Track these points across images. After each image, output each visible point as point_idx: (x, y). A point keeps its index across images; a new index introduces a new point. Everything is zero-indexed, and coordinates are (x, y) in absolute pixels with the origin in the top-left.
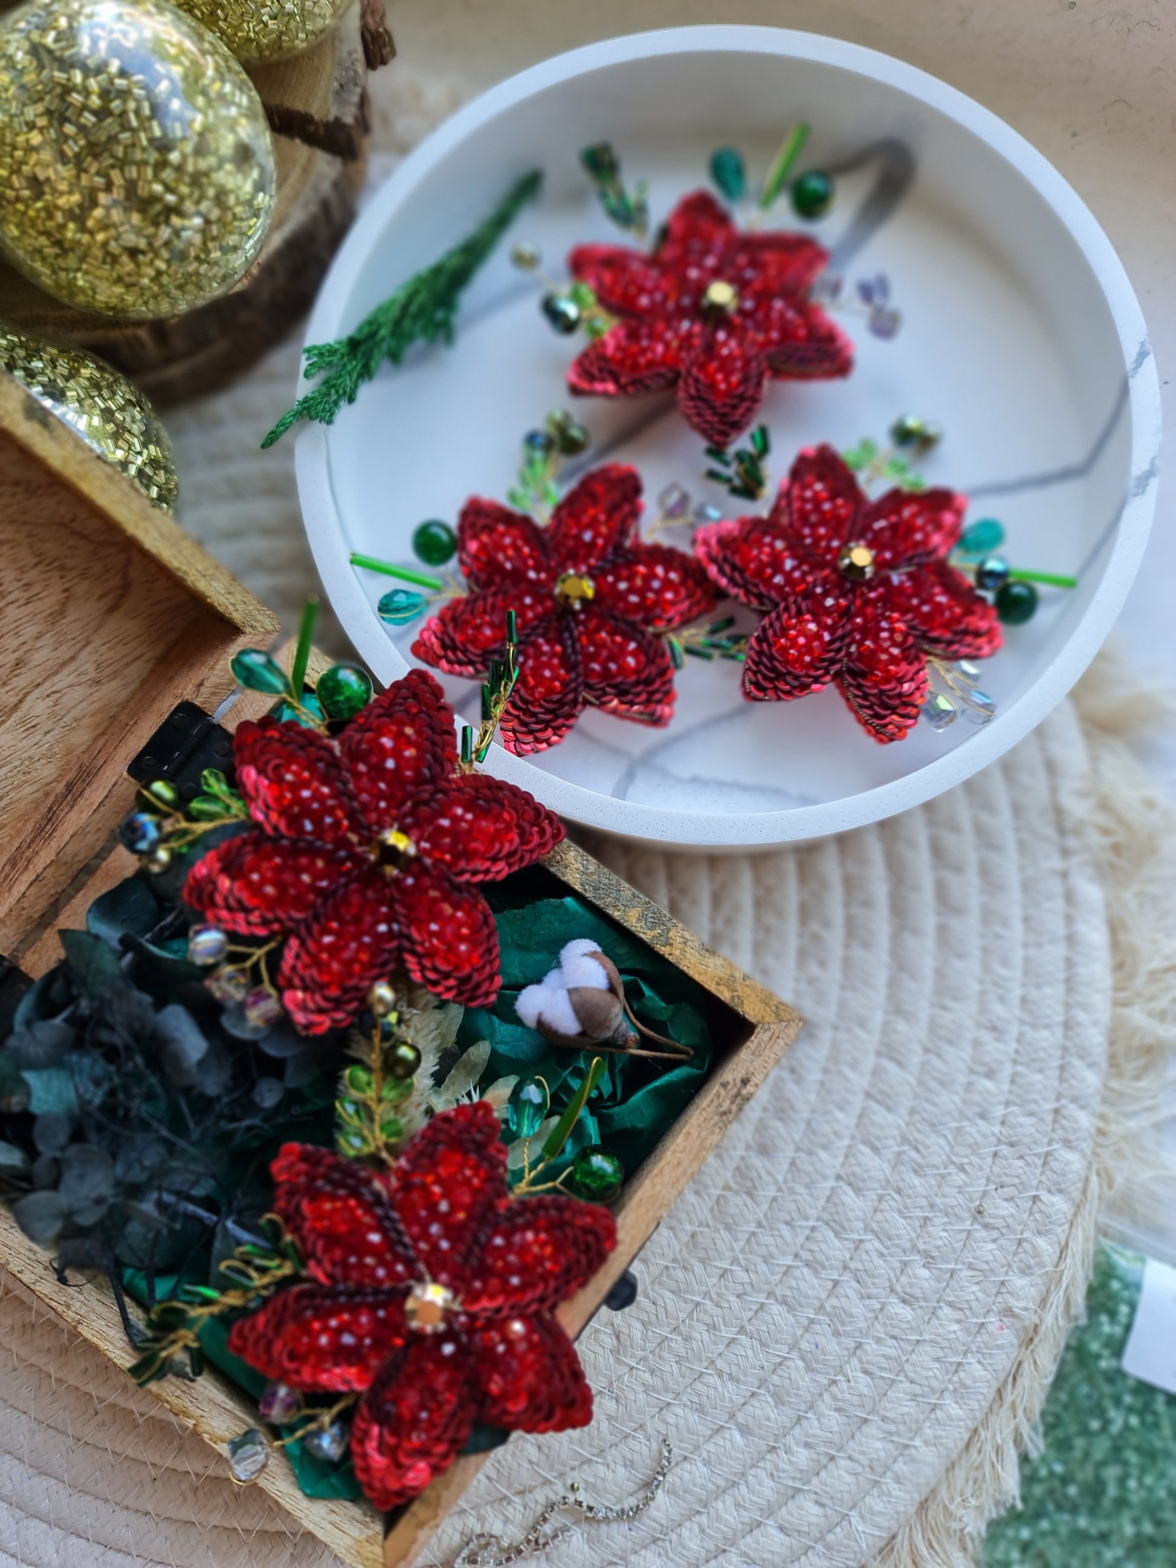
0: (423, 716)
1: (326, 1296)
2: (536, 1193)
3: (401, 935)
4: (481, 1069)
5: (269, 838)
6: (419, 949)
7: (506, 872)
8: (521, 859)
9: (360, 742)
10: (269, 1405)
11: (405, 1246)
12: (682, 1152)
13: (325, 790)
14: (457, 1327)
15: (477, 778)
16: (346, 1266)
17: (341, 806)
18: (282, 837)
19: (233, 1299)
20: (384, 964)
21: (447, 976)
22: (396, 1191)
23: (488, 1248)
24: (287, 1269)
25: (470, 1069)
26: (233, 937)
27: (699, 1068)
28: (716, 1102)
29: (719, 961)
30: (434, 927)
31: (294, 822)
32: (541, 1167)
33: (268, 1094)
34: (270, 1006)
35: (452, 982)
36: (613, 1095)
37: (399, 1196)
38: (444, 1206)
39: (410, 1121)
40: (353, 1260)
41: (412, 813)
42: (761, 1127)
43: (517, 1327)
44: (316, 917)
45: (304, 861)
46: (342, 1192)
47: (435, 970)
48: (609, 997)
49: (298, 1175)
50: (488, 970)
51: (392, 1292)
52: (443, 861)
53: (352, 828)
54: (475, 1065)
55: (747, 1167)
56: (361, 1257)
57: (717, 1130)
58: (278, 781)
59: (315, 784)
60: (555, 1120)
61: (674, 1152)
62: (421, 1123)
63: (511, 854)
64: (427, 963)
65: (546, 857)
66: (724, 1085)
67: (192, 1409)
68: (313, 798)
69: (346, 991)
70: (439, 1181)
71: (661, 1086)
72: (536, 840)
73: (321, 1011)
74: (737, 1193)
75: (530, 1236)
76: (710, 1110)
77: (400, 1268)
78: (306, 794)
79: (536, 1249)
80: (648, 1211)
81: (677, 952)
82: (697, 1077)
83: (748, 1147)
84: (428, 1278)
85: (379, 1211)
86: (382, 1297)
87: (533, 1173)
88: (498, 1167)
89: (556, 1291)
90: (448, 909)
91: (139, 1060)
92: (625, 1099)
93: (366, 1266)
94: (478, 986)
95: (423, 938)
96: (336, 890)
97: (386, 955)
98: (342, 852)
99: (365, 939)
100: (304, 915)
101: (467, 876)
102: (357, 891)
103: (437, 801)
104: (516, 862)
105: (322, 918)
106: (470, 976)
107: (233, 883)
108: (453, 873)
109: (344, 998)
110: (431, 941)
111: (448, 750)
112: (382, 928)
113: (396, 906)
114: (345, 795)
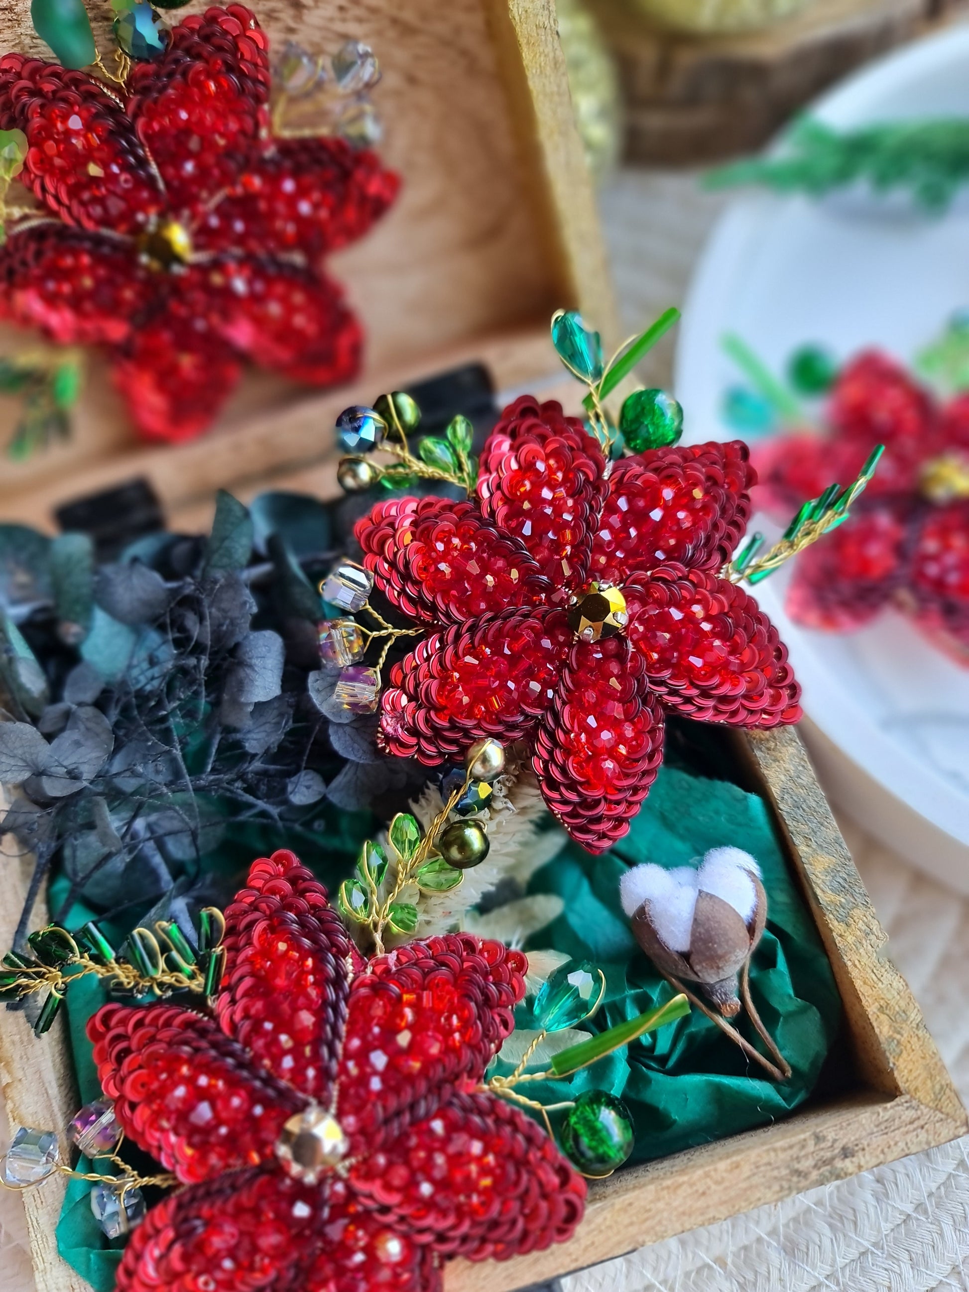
0: (721, 491)
1: (214, 1045)
2: (516, 1103)
3: (549, 706)
4: (538, 926)
5: (480, 518)
6: (561, 736)
7: (707, 717)
8: (734, 713)
9: (637, 477)
10: (87, 1121)
11: (332, 1053)
12: (717, 1183)
13: (570, 503)
14: (327, 1192)
15: (740, 591)
16: (257, 1028)
17: (575, 529)
18: (494, 524)
19: (125, 975)
20: (512, 727)
21: (572, 786)
22: (363, 984)
23: (420, 1125)
24: (196, 985)
25: (526, 918)
26: (376, 596)
27: (785, 1099)
28: (794, 1152)
29: (898, 983)
30: (592, 721)
31: (516, 514)
32: (540, 1076)
33: (304, 789)
34: (366, 693)
35: (573, 797)
36: (665, 1058)
37: (363, 991)
38: (404, 1039)
39: (428, 923)
40: (268, 1026)
41: (645, 584)
43: (393, 1248)
44: (472, 629)
45: (500, 564)
46: (306, 942)
47: (564, 771)
48: (744, 933)
49: (273, 891)
50: (621, 808)
51: (283, 1094)
52: (647, 656)
53: (571, 559)
54: (533, 918)
56: (277, 1031)
57: (776, 1187)
59: (562, 492)
60: (585, 1037)
61: (707, 1175)
62: (438, 931)
63: (725, 699)
64: (559, 755)
65: (757, 732)
66: (818, 1138)
67: (16, 1065)
68: (551, 503)
69: (454, 727)
70: (416, 1006)
71: (728, 1088)
72: (765, 703)
73: (414, 731)
75: (476, 1147)
76: (782, 1156)
77: (311, 1073)
78: (546, 494)
79: (474, 1168)
80: (632, 1224)
81: (851, 939)
82: (779, 1107)
84: (333, 1110)
85: (331, 993)
86: (271, 1092)
87: (527, 1077)
88: (491, 1041)
89: (465, 1239)
90: (618, 712)
91: (205, 662)
92: (676, 1072)
93: (276, 1042)
94: (598, 820)
95: (572, 726)
96: (512, 614)
97: (522, 718)
98: (545, 578)
99: (511, 685)
100: (464, 619)
101: (664, 690)
102: (532, 628)
103: (681, 587)
104: (724, 713)
105: (479, 635)
106: (597, 803)
107: (412, 541)
108: (649, 677)
109: (446, 733)
110: (578, 736)
111: (726, 544)
112: (535, 686)
113: (566, 674)
114: (586, 520)
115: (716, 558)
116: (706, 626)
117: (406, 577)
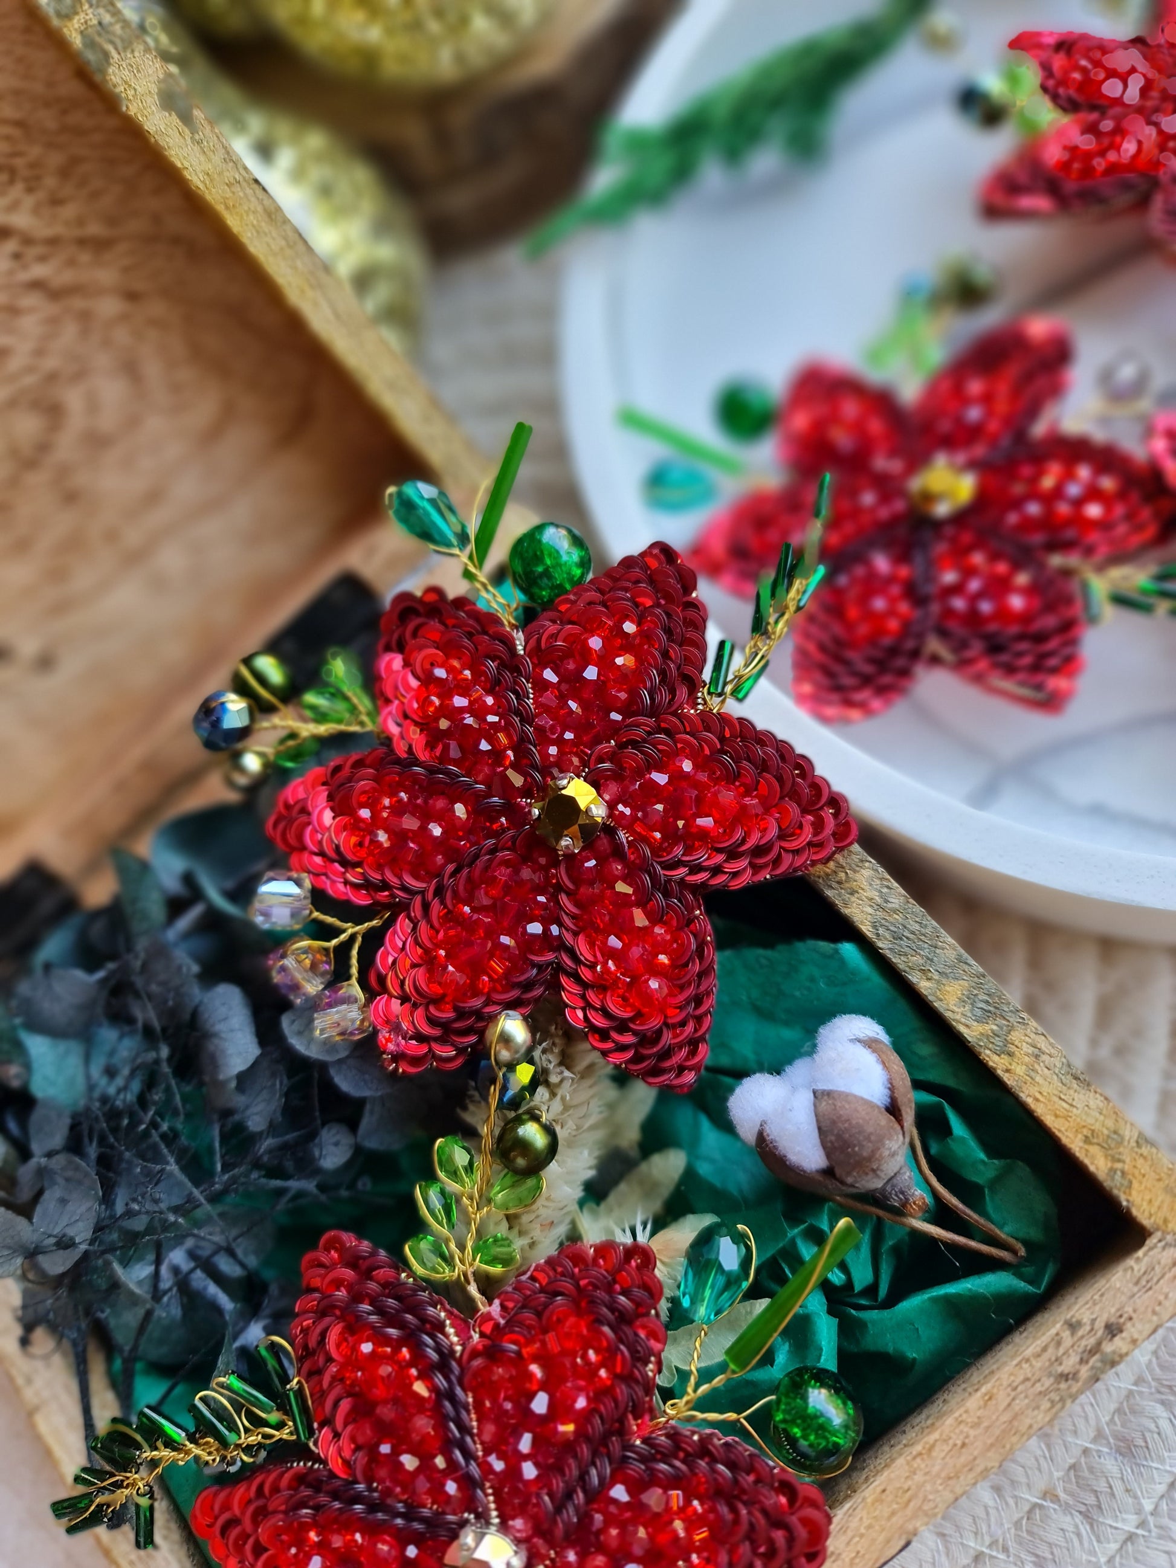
0: (658, 611)
1: (335, 1495)
2: (700, 1424)
3: (558, 945)
4: (666, 1192)
5: (398, 761)
6: (585, 974)
7: (746, 879)
8: (777, 861)
9: (554, 636)
11: (468, 1455)
12: (975, 1425)
13: (490, 701)
15: (724, 719)
16: (373, 1457)
17: (507, 728)
18: (416, 762)
19: (206, 1452)
20: (528, 986)
21: (622, 1027)
22: (475, 1354)
23: (598, 1497)
24: (287, 1434)
25: (649, 1188)
26: (318, 898)
27: (1030, 1282)
28: (1051, 1352)
29: (1096, 1101)
30: (614, 942)
31: (436, 739)
32: (718, 1381)
33: (332, 1148)
34: (352, 1015)
35: (628, 1039)
36: (871, 1290)
37: (478, 1361)
38: (540, 1404)
39: (532, 1245)
40: (385, 1449)
41: (612, 757)
42: (1127, 1408)
44: (439, 892)
45: (438, 802)
46: (393, 1332)
47: (606, 1013)
48: (886, 1119)
49: (335, 1285)
50: (690, 1028)
51: (432, 1523)
52: (647, 840)
53: (516, 766)
54: (655, 1184)
55: (1091, 1470)
56: (396, 1452)
57: (1045, 1405)
58: (428, 680)
59: (479, 690)
60: (762, 1304)
63: (759, 851)
64: (594, 998)
65: (819, 869)
66: (1073, 1326)
68: (469, 710)
69: (461, 1014)
70: (542, 1358)
71: (958, 1296)
72: (807, 835)
73: (420, 1037)
74: (1067, 1508)
75: (676, 1497)
76: (1038, 1364)
77: (451, 1487)
78: (460, 701)
79: (678, 1525)
80: (893, 1513)
81: (1020, 1070)
82: (1026, 1297)
83: (1099, 1436)
84: (494, 1518)
85: (441, 1382)
86: (417, 1526)
87: (704, 1388)
90: (640, 919)
92: (890, 1302)
93: (399, 1466)
94: (667, 1054)
95: (595, 956)
96: (477, 856)
97: (535, 971)
98: (496, 799)
99: (505, 940)
100: (424, 885)
101: (682, 871)
102: (506, 863)
103: (655, 744)
104: (766, 865)
105: (449, 895)
106: (659, 1033)
107: (334, 818)
108: (660, 863)
109: (457, 1025)
110: (605, 965)
111: (689, 670)
112: (535, 928)
113: (563, 899)
114: (518, 713)
115: (683, 692)
116: (702, 776)
117: (345, 863)
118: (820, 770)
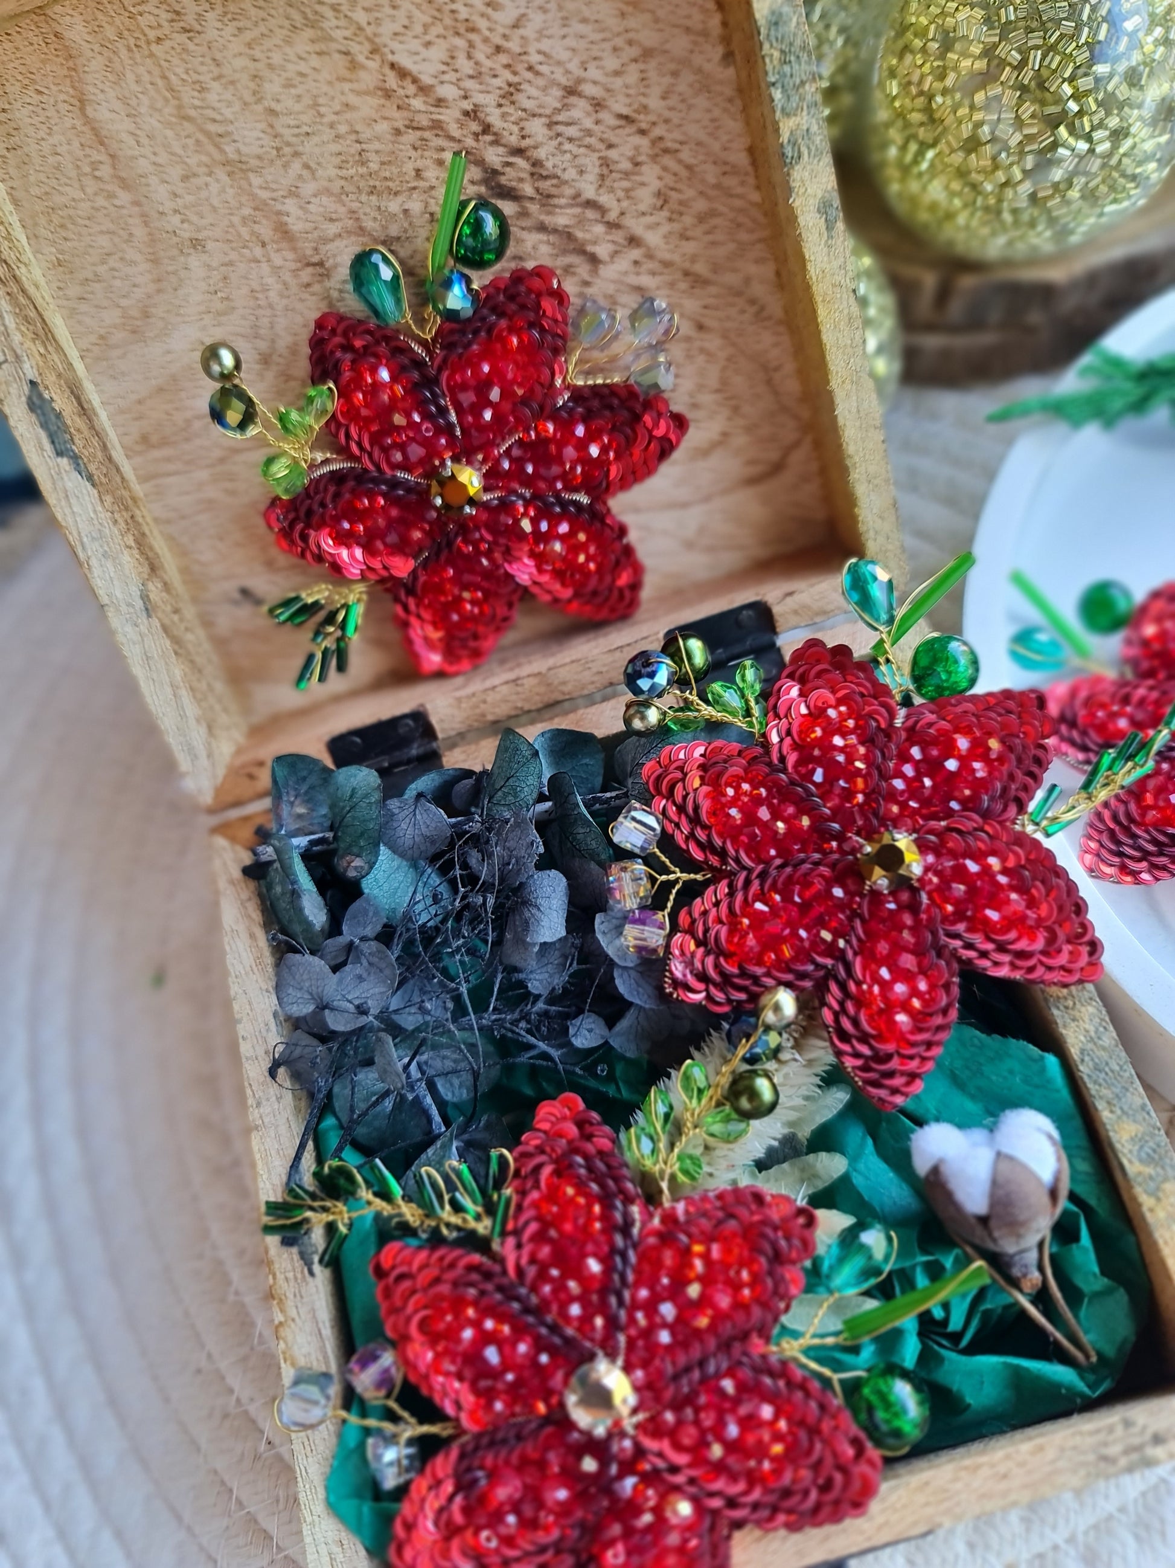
1: (500, 1288)
2: (804, 1367)
3: (840, 956)
4: (821, 1185)
5: (770, 764)
6: (852, 987)
7: (1003, 972)
8: (1031, 970)
9: (930, 725)
10: (364, 1364)
11: (621, 1303)
13: (862, 750)
14: (615, 1448)
15: (1036, 844)
16: (543, 1276)
17: (867, 776)
18: (784, 770)
19: (410, 1213)
20: (803, 976)
21: (864, 1038)
22: (652, 1234)
23: (709, 1383)
24: (483, 1227)
25: (808, 1176)
26: (665, 841)
27: (1089, 1386)
28: (1101, 1437)
30: (884, 973)
31: (806, 759)
32: (829, 1340)
33: (586, 1032)
34: (655, 937)
35: (865, 1050)
36: (958, 1335)
37: (652, 1240)
38: (694, 1291)
39: (711, 1175)
40: (555, 1272)
41: (939, 834)
43: (685, 1508)
44: (763, 876)
45: (791, 810)
46: (594, 1187)
47: (855, 1022)
48: (1045, 1200)
49: (560, 1135)
50: (914, 1064)
51: (570, 1342)
52: (941, 909)
53: (861, 808)
54: (816, 1176)
56: (564, 1276)
57: (1082, 1472)
58: (817, 713)
59: (853, 739)
60: (871, 1304)
61: (1008, 1457)
63: (1022, 955)
64: (850, 1007)
65: (1056, 990)
66: (1127, 1424)
67: (290, 1303)
68: (841, 750)
69: (744, 974)
70: (706, 1257)
71: (1027, 1370)
72: (1063, 959)
73: (703, 977)
75: (767, 1412)
76: (1087, 1440)
77: (599, 1322)
78: (838, 741)
79: (765, 1433)
80: (927, 1504)
81: (1161, 1214)
82: (1082, 1396)
84: (620, 1362)
85: (619, 1240)
86: (557, 1340)
87: (817, 1341)
88: (782, 1298)
89: (756, 1506)
90: (912, 965)
91: (491, 901)
92: (973, 1349)
93: (565, 1288)
94: (891, 1074)
95: (864, 976)
96: (803, 861)
97: (812, 968)
98: (836, 826)
99: (803, 933)
100: (754, 865)
101: (958, 943)
102: (823, 877)
103: (977, 839)
104: (1021, 968)
105: (769, 882)
106: (889, 1057)
107: (701, 786)
108: (944, 929)
109: (736, 980)
110: (870, 987)
111: (1022, 794)
112: (826, 935)
113: (858, 923)
114: (879, 768)
115: (1013, 810)
116: (1003, 879)
117: (695, 820)
118: (1091, 916)
